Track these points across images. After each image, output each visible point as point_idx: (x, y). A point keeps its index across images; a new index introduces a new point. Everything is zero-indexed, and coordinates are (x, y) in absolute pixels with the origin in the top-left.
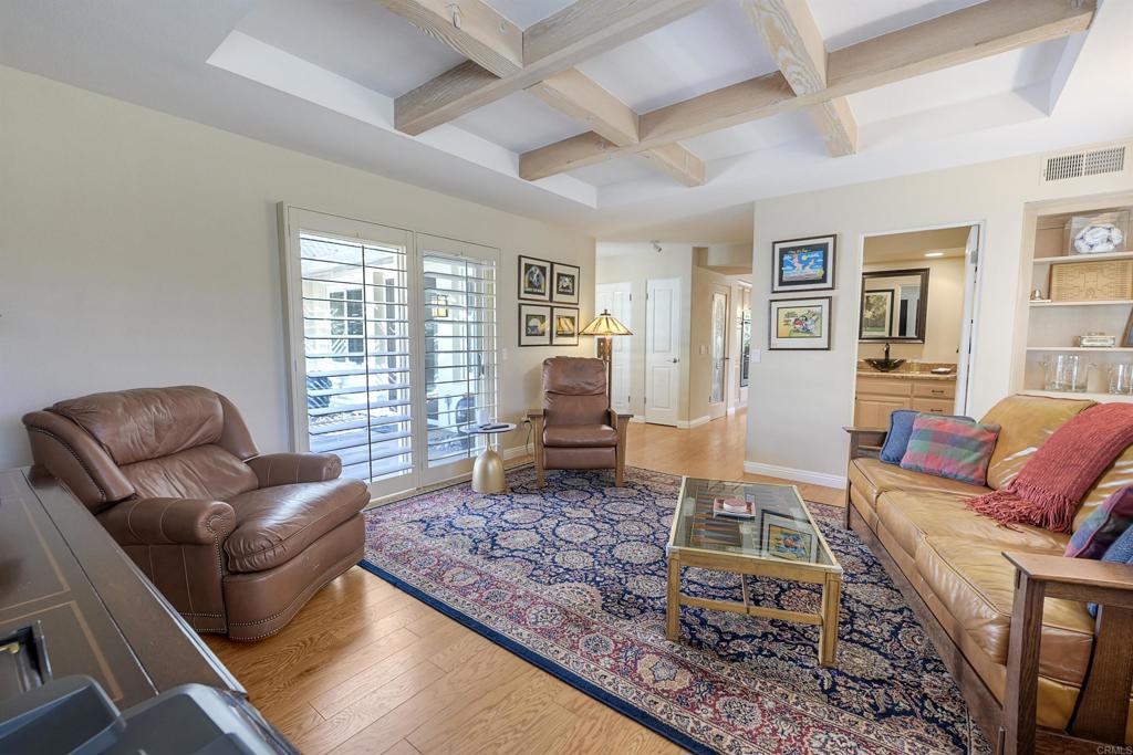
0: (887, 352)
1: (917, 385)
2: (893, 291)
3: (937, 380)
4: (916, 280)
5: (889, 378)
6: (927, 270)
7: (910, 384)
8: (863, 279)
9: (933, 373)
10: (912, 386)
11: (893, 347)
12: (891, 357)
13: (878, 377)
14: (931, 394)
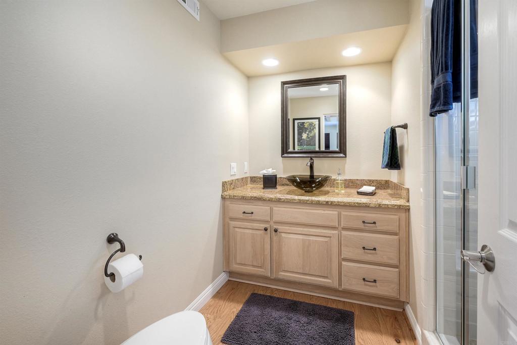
0: (311, 167)
1: (345, 213)
2: (319, 119)
3: (366, 207)
4: (335, 88)
5: (312, 204)
6: (343, 77)
7: (336, 213)
8: (283, 88)
9: (359, 193)
10: (339, 215)
11: (317, 163)
12: (316, 173)
13: (301, 202)
14: (362, 226)
